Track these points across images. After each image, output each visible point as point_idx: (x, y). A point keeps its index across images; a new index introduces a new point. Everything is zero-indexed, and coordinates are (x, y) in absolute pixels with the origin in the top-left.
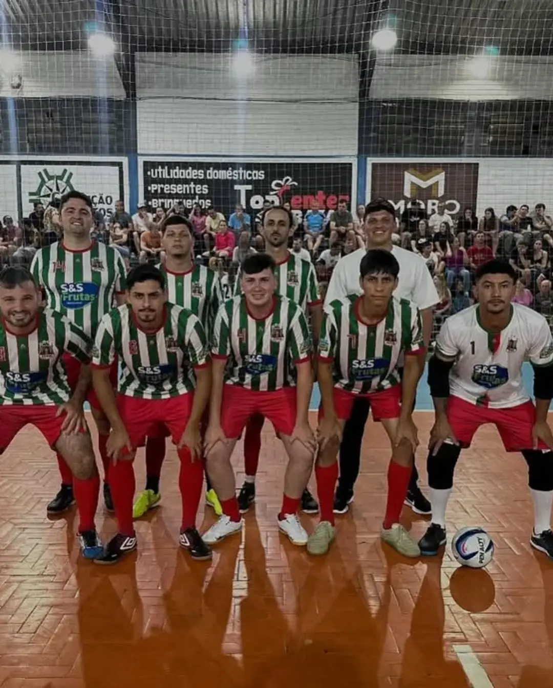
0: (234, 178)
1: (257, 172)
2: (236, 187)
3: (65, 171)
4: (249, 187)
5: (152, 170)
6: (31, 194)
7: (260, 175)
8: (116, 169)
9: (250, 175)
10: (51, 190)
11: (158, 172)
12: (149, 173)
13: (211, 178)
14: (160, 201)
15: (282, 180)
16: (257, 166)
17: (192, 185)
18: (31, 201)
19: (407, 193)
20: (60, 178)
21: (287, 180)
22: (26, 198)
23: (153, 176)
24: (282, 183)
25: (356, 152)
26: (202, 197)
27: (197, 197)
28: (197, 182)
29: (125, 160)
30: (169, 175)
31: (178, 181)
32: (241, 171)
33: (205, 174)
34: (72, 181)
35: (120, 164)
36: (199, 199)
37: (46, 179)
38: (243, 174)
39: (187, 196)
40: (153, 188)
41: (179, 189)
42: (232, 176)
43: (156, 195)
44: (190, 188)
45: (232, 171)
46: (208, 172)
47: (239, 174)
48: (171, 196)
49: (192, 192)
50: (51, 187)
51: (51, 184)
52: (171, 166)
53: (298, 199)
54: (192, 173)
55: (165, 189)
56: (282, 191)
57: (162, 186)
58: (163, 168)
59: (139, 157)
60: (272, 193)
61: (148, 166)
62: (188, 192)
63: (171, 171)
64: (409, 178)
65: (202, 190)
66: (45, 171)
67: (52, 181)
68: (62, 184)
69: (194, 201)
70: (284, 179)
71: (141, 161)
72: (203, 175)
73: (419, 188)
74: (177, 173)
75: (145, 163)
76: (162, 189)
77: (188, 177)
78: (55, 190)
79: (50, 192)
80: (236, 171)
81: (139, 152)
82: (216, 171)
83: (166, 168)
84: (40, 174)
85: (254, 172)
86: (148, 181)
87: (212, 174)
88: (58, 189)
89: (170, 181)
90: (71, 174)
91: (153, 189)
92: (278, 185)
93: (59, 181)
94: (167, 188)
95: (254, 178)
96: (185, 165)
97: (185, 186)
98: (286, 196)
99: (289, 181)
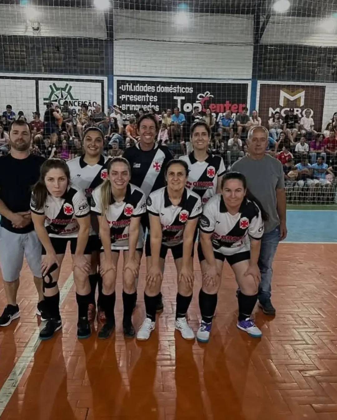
0: (174, 92)
1: (188, 88)
2: (175, 98)
3: (67, 85)
4: (183, 98)
5: (122, 86)
6: (45, 99)
7: (190, 90)
8: (99, 85)
9: (184, 90)
10: (58, 97)
11: (126, 87)
12: (120, 88)
13: (159, 91)
14: (127, 105)
15: (204, 94)
16: (189, 85)
17: (147, 96)
18: (45, 104)
19: (282, 104)
20: (64, 89)
21: (207, 94)
22: (41, 102)
23: (123, 90)
24: (204, 95)
25: (250, 77)
26: (154, 103)
27: (150, 103)
28: (150, 94)
29: (105, 79)
30: (133, 88)
31: (138, 93)
32: (178, 87)
33: (156, 89)
34: (71, 91)
35: (102, 82)
36: (152, 105)
37: (55, 90)
38: (179, 89)
39: (143, 103)
40: (123, 97)
41: (139, 98)
42: (173, 90)
43: (124, 102)
44: (146, 98)
45: (173, 87)
46: (158, 87)
47: (177, 89)
48: (134, 103)
49: (147, 100)
50: (58, 95)
51: (58, 93)
52: (135, 83)
53: (213, 106)
54: (147, 88)
55: (130, 98)
56: (203, 101)
57: (128, 96)
58: (129, 85)
59: (114, 77)
60: (197, 102)
61: (120, 83)
62: (145, 100)
63: (134, 86)
64: (283, 94)
65: (153, 99)
66: (54, 84)
67: (59, 91)
68: (65, 93)
69: (148, 106)
70: (205, 93)
71: (115, 79)
72: (154, 89)
73: (288, 100)
74: (138, 88)
75: (118, 81)
76: (128, 98)
77: (145, 91)
78: (60, 97)
79: (57, 98)
80: (176, 88)
81: (114, 74)
82: (163, 87)
83: (131, 84)
84: (51, 86)
85: (186, 88)
86: (120, 92)
87: (160, 89)
88: (62, 96)
89: (133, 93)
90: (71, 87)
91: (123, 98)
92: (200, 97)
93: (63, 92)
94: (131, 97)
95: (187, 92)
96: (143, 83)
97: (143, 96)
98: (206, 104)
99: (208, 94)
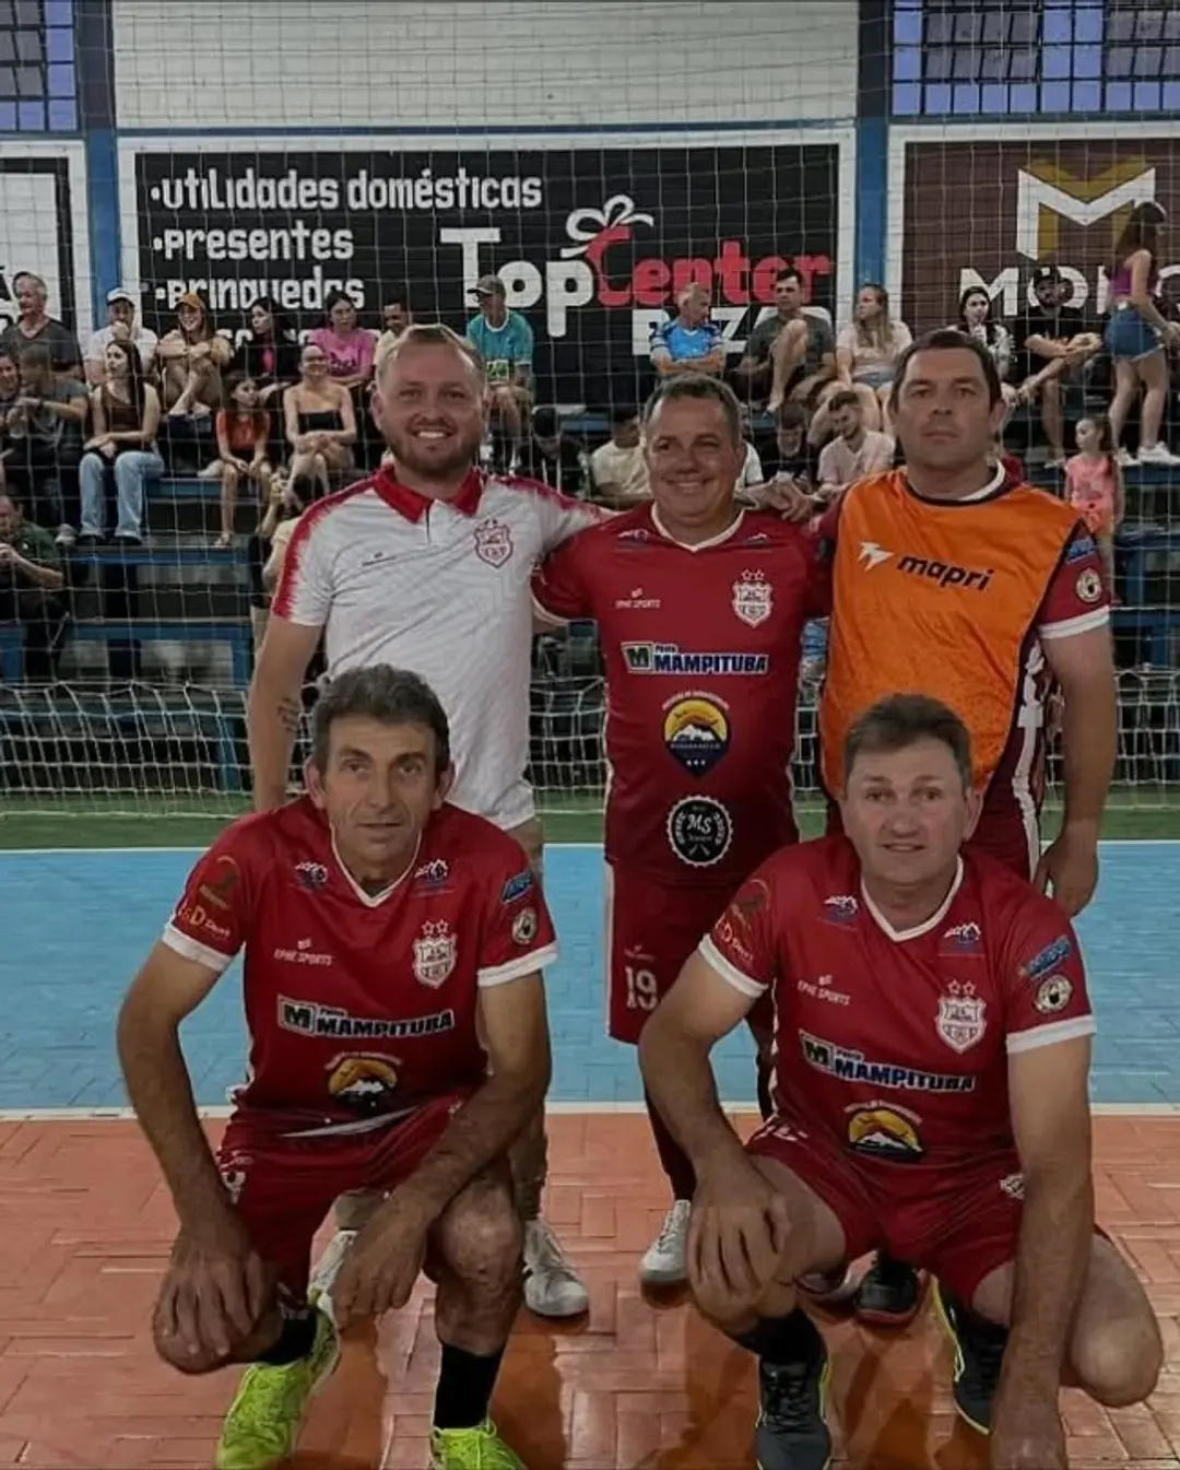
0: (440, 204)
1: (515, 183)
2: (449, 236)
4: (492, 235)
5: (166, 184)
7: (527, 193)
8: (48, 181)
9: (494, 193)
11: (186, 190)
12: (155, 194)
13: (363, 204)
14: (194, 286)
15: (601, 208)
16: (522, 165)
17: (300, 232)
19: (1028, 242)
21: (621, 207)
23: (167, 201)
24: (603, 219)
25: (850, 108)
26: (333, 269)
27: (317, 270)
28: (313, 220)
29: (76, 152)
30: (222, 197)
31: (249, 220)
32: (463, 179)
33: (342, 192)
35: (58, 167)
36: (325, 277)
38: (469, 189)
39: (278, 269)
40: (172, 241)
41: (258, 244)
42: (435, 196)
43: (181, 267)
44: (294, 241)
45: (434, 179)
46: (352, 185)
47: (456, 190)
48: (226, 269)
49: (301, 255)
52: (231, 166)
53: (654, 272)
54: (300, 192)
55: (211, 245)
57: (200, 234)
58: (202, 174)
59: (122, 141)
60: (565, 253)
61: (153, 168)
62: (287, 255)
63: (229, 183)
64: (1034, 194)
65: (332, 247)
69: (308, 284)
70: (609, 205)
71: (128, 150)
72: (335, 196)
73: (1066, 226)
74: (250, 192)
75: (141, 159)
76: (200, 246)
77: (284, 204)
80: (449, 182)
81: (120, 122)
82: (379, 182)
83: (213, 173)
85: (506, 182)
86: (154, 219)
87: (365, 193)
89: (223, 220)
91: (170, 245)
92: (585, 225)
94: (214, 241)
95: (507, 204)
96: (272, 166)
97: (275, 235)
98: (615, 263)
99: (623, 211)
